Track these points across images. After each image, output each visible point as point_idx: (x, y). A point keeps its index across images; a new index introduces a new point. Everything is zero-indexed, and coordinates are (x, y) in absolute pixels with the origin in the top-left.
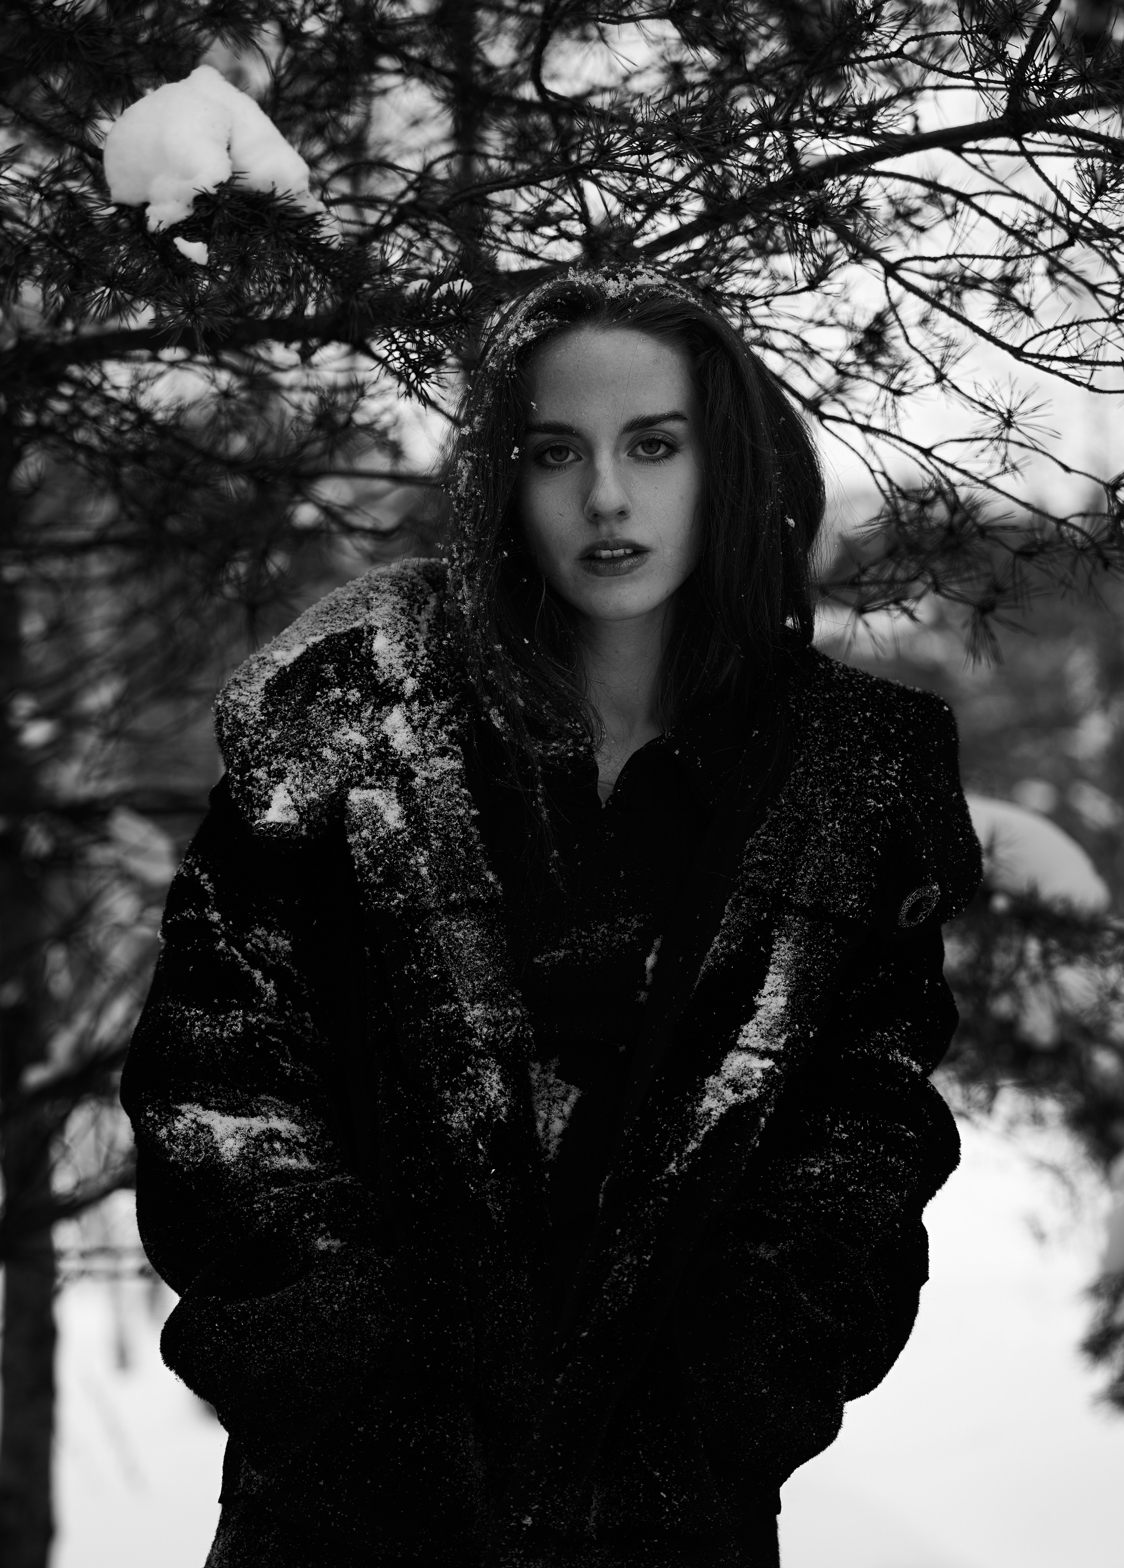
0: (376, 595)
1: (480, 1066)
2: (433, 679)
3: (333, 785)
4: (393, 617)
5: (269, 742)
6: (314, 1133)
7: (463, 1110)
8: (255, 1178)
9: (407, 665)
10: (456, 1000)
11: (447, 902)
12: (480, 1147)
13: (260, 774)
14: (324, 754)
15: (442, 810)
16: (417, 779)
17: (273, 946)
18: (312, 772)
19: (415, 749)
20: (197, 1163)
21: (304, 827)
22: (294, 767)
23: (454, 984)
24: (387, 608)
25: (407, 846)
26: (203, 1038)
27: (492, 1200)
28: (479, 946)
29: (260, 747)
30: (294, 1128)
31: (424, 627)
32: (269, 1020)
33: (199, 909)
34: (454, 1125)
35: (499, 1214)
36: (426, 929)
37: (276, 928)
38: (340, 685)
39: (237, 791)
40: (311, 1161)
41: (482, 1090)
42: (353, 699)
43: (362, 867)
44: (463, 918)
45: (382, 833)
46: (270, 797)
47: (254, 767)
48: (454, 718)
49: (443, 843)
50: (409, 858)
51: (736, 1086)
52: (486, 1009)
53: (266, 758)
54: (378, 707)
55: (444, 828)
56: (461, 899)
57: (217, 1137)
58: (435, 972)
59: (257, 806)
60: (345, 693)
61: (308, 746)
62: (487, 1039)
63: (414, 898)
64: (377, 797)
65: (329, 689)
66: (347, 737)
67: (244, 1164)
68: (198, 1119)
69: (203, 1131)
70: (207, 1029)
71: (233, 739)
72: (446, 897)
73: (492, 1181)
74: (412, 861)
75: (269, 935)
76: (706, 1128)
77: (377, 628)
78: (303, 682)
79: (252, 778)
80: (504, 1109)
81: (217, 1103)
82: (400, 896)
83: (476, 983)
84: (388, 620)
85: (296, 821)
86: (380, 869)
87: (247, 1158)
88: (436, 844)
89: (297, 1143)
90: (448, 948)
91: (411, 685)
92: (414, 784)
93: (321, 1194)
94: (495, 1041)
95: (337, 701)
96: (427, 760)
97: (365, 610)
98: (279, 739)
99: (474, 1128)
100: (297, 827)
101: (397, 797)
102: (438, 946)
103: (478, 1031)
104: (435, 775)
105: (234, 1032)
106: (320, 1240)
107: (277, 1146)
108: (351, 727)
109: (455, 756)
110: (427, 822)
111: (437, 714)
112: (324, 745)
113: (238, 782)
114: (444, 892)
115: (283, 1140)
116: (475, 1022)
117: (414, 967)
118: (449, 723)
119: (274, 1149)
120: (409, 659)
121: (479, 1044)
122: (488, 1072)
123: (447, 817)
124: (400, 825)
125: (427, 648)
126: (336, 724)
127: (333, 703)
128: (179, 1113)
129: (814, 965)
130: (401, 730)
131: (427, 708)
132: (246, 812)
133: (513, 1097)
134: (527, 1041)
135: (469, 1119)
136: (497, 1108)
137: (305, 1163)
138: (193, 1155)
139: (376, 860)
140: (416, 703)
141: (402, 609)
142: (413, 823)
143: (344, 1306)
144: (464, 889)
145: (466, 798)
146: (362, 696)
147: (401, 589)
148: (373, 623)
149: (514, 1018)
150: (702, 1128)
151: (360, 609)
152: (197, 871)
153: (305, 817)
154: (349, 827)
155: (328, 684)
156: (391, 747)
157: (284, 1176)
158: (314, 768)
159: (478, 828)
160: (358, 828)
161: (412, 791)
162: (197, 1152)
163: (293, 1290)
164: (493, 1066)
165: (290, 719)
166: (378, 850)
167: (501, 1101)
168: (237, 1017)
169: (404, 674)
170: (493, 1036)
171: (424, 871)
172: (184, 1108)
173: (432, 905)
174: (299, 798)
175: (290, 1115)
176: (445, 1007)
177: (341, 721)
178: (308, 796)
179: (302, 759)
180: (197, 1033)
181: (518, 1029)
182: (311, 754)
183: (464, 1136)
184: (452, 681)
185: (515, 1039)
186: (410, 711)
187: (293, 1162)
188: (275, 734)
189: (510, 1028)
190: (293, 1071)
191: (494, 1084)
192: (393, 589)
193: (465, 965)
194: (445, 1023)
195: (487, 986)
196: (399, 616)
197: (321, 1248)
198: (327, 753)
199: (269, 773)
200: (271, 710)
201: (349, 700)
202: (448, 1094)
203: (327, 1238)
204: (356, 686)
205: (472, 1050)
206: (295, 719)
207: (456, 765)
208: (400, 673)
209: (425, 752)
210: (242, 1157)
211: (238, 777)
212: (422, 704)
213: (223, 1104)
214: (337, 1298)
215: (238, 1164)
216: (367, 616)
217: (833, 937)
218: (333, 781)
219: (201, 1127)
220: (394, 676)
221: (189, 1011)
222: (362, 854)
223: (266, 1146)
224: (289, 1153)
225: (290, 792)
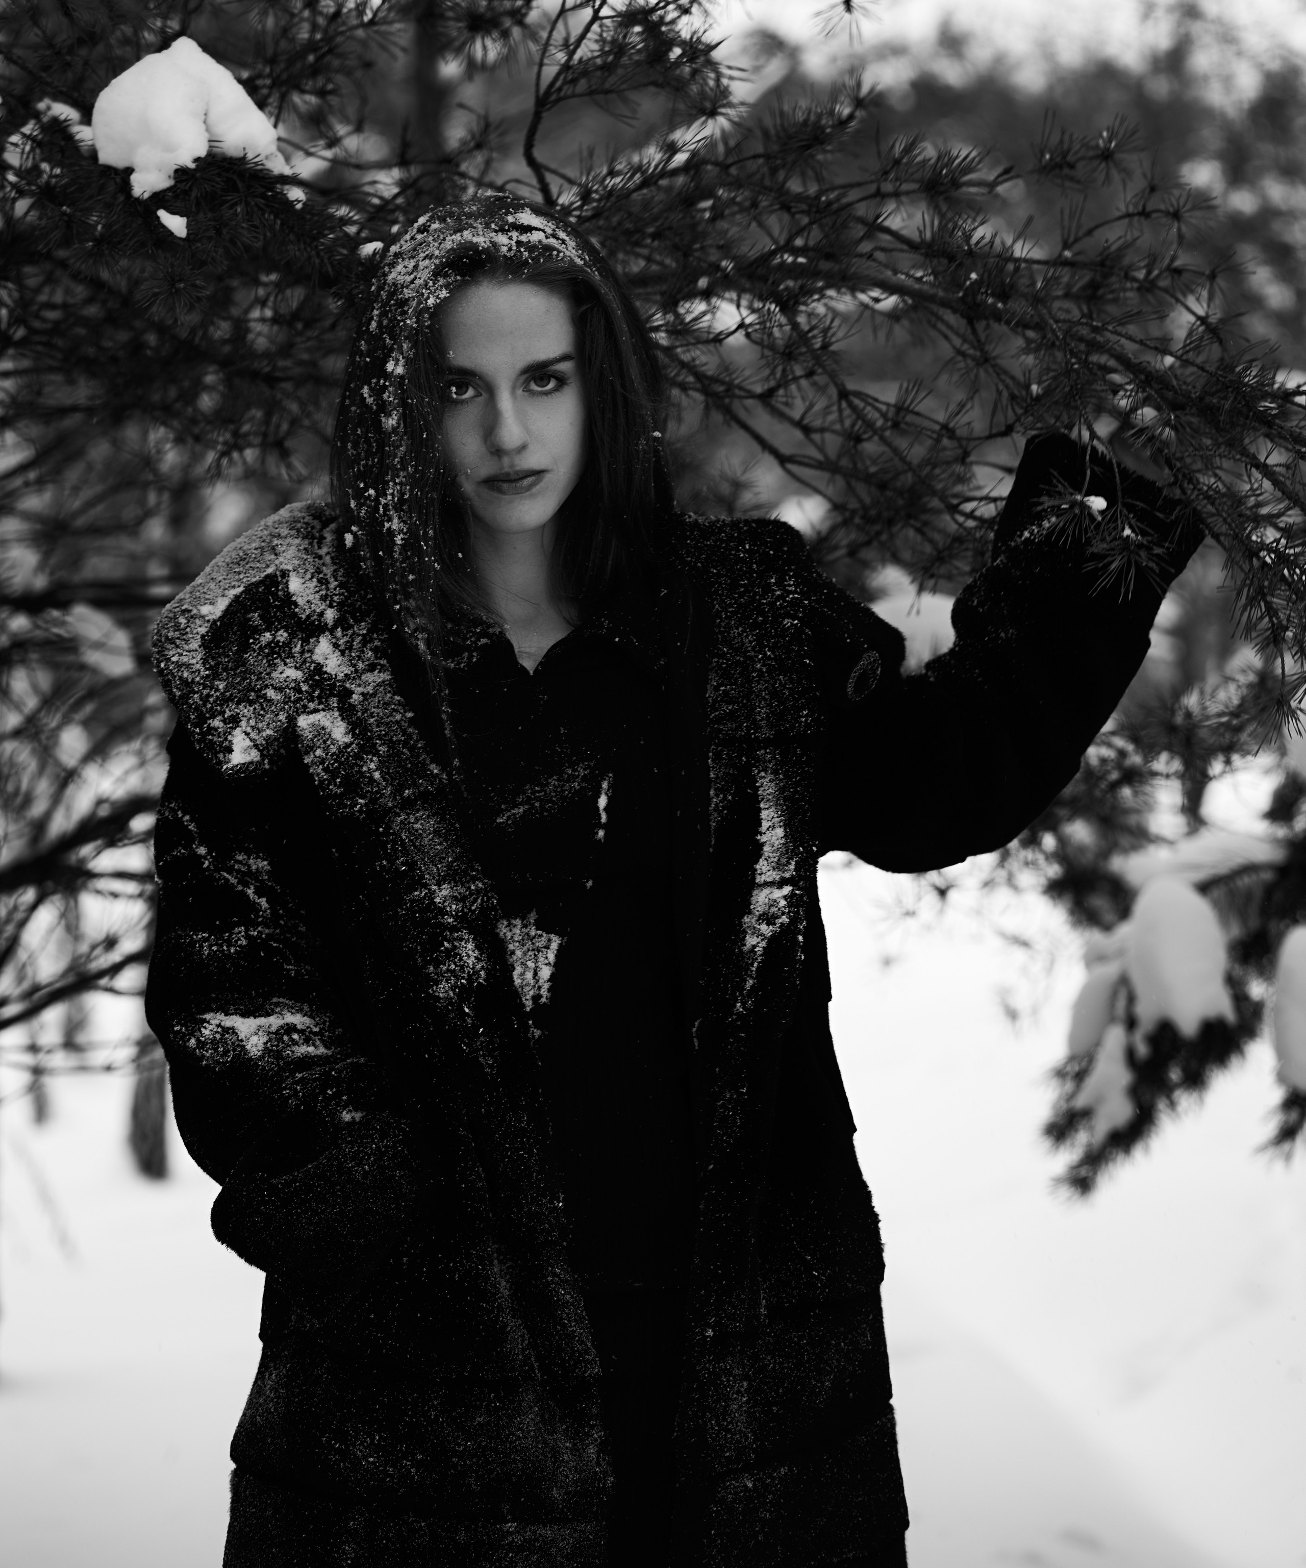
0: (279, 542)
1: (455, 939)
2: (349, 606)
3: (284, 720)
4: (300, 558)
5: (218, 694)
6: (324, 1023)
7: (447, 981)
8: (280, 1068)
9: (323, 598)
10: (425, 886)
11: (402, 798)
12: (467, 1010)
13: (217, 723)
14: (268, 695)
15: (382, 718)
16: (354, 696)
17: (254, 867)
18: (262, 712)
19: (347, 670)
20: (227, 1062)
21: (266, 761)
22: (245, 711)
23: (421, 871)
24: (292, 551)
25: (358, 756)
26: (212, 955)
27: (484, 1056)
28: (436, 832)
29: (211, 700)
30: (307, 1021)
31: (328, 559)
32: (267, 931)
33: (188, 846)
34: (441, 995)
35: (491, 1067)
36: (388, 827)
37: (254, 853)
38: (268, 629)
39: (199, 742)
40: (326, 1047)
41: (461, 959)
42: (282, 639)
43: (321, 782)
44: (418, 811)
45: (333, 749)
46: (230, 741)
47: (209, 718)
48: (375, 636)
49: (389, 747)
50: (362, 767)
51: (768, 918)
52: (452, 888)
53: (219, 708)
54: (306, 641)
55: (387, 734)
56: (414, 793)
57: (242, 1036)
58: (403, 864)
59: (220, 752)
60: (274, 636)
61: (253, 690)
62: (457, 914)
63: (373, 801)
64: (322, 718)
65: (260, 635)
66: (284, 675)
67: (269, 1057)
68: (223, 1024)
69: (228, 1033)
70: (215, 948)
71: (185, 697)
72: (401, 795)
73: (482, 1039)
74: (365, 769)
75: (249, 858)
76: (756, 964)
77: (289, 571)
78: (235, 634)
79: (211, 729)
80: (482, 973)
81: (235, 1010)
82: (361, 801)
83: (440, 866)
84: (297, 562)
85: (258, 758)
86: (338, 780)
87: (272, 1050)
88: (383, 749)
89: (311, 1032)
90: (411, 840)
91: (330, 615)
92: (352, 700)
93: (339, 1072)
94: (465, 914)
95: (269, 644)
96: (360, 677)
97: (273, 557)
98: (226, 689)
99: (458, 995)
100: (260, 763)
101: (340, 715)
102: (402, 840)
103: (448, 909)
104: (370, 689)
105: (240, 946)
106: (344, 1113)
107: (295, 1036)
108: (286, 664)
109: (383, 669)
110: (371, 731)
111: (359, 635)
112: (267, 687)
113: (198, 734)
114: (399, 790)
115: (300, 1032)
116: (444, 902)
117: (385, 862)
118: (372, 640)
119: (293, 1040)
120: (324, 592)
121: (450, 920)
122: (463, 943)
123: (387, 724)
124: (348, 739)
125: (336, 580)
126: (272, 666)
127: (266, 647)
128: (205, 1021)
129: (795, 788)
130: (332, 656)
131: (350, 632)
132: (212, 759)
133: (489, 960)
134: (494, 908)
135: (453, 988)
136: (476, 973)
137: (322, 1050)
138: (222, 1056)
139: (333, 773)
140: (339, 629)
141: (305, 549)
142: (358, 735)
143: (373, 1166)
144: (415, 785)
145: (399, 702)
146: (289, 634)
147: (298, 531)
148: (284, 567)
149: (478, 891)
150: (752, 965)
151: (269, 557)
152: (180, 814)
153: (265, 752)
154: (303, 750)
155: (258, 631)
156: (326, 673)
157: (306, 1062)
158: (263, 709)
159: (415, 728)
160: (311, 749)
161: (352, 707)
162: (226, 1053)
163: (326, 1158)
164: (466, 937)
165: (232, 669)
166: (333, 764)
167: (479, 967)
168: (240, 932)
169: (323, 607)
170: (462, 911)
171: (377, 775)
172: (207, 1016)
173: (390, 804)
174: (257, 737)
175: (300, 1011)
176: (416, 893)
177: (276, 661)
178: (264, 734)
179: (251, 703)
180: (206, 953)
181: (482, 900)
182: (258, 697)
183: (451, 1004)
184: (365, 604)
185: (482, 908)
186: (335, 637)
187: (311, 1049)
188: (222, 686)
189: (475, 900)
190: (296, 971)
191: (470, 952)
192: (293, 532)
193: (428, 852)
194: (419, 908)
195: (449, 866)
196: (305, 557)
197: (347, 1120)
198: (271, 693)
199: (224, 721)
200: (212, 663)
201: (279, 641)
202: (432, 968)
203: (350, 1111)
204: (282, 628)
205: (447, 927)
206: (237, 668)
207: (386, 676)
208: (319, 606)
209: (356, 671)
210: (266, 1050)
211: (198, 730)
212: (344, 630)
213: (241, 1010)
214: (367, 1160)
215: (264, 1058)
216: (277, 562)
217: (802, 756)
218: (282, 717)
219: (226, 1030)
220: (314, 611)
221: (197, 935)
222: (319, 770)
223: (286, 1038)
224: (307, 1041)
225: (247, 734)
